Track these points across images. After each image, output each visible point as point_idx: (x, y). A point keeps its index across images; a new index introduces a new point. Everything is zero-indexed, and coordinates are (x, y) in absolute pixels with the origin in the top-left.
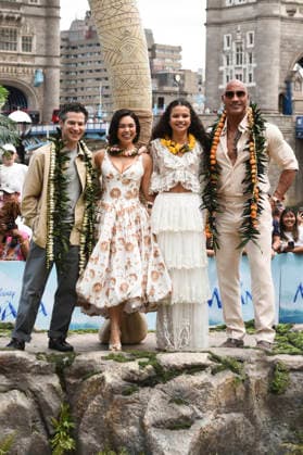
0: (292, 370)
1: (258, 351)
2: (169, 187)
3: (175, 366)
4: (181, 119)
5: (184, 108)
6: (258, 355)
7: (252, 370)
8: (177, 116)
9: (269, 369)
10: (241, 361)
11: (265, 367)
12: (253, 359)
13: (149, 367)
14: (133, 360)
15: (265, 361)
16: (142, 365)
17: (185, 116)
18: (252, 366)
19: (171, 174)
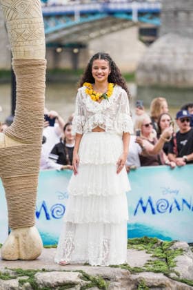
0: (153, 287)
1: (123, 271)
2: (92, 128)
3: (49, 284)
4: (100, 71)
5: (103, 61)
6: (123, 274)
7: (117, 286)
8: (96, 68)
9: (133, 286)
10: (108, 279)
11: (129, 284)
12: (118, 277)
13: (27, 284)
14: (15, 278)
15: (129, 279)
16: (21, 282)
17: (103, 68)
18: (117, 284)
19: (92, 117)
